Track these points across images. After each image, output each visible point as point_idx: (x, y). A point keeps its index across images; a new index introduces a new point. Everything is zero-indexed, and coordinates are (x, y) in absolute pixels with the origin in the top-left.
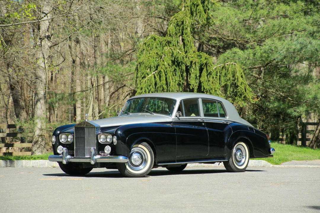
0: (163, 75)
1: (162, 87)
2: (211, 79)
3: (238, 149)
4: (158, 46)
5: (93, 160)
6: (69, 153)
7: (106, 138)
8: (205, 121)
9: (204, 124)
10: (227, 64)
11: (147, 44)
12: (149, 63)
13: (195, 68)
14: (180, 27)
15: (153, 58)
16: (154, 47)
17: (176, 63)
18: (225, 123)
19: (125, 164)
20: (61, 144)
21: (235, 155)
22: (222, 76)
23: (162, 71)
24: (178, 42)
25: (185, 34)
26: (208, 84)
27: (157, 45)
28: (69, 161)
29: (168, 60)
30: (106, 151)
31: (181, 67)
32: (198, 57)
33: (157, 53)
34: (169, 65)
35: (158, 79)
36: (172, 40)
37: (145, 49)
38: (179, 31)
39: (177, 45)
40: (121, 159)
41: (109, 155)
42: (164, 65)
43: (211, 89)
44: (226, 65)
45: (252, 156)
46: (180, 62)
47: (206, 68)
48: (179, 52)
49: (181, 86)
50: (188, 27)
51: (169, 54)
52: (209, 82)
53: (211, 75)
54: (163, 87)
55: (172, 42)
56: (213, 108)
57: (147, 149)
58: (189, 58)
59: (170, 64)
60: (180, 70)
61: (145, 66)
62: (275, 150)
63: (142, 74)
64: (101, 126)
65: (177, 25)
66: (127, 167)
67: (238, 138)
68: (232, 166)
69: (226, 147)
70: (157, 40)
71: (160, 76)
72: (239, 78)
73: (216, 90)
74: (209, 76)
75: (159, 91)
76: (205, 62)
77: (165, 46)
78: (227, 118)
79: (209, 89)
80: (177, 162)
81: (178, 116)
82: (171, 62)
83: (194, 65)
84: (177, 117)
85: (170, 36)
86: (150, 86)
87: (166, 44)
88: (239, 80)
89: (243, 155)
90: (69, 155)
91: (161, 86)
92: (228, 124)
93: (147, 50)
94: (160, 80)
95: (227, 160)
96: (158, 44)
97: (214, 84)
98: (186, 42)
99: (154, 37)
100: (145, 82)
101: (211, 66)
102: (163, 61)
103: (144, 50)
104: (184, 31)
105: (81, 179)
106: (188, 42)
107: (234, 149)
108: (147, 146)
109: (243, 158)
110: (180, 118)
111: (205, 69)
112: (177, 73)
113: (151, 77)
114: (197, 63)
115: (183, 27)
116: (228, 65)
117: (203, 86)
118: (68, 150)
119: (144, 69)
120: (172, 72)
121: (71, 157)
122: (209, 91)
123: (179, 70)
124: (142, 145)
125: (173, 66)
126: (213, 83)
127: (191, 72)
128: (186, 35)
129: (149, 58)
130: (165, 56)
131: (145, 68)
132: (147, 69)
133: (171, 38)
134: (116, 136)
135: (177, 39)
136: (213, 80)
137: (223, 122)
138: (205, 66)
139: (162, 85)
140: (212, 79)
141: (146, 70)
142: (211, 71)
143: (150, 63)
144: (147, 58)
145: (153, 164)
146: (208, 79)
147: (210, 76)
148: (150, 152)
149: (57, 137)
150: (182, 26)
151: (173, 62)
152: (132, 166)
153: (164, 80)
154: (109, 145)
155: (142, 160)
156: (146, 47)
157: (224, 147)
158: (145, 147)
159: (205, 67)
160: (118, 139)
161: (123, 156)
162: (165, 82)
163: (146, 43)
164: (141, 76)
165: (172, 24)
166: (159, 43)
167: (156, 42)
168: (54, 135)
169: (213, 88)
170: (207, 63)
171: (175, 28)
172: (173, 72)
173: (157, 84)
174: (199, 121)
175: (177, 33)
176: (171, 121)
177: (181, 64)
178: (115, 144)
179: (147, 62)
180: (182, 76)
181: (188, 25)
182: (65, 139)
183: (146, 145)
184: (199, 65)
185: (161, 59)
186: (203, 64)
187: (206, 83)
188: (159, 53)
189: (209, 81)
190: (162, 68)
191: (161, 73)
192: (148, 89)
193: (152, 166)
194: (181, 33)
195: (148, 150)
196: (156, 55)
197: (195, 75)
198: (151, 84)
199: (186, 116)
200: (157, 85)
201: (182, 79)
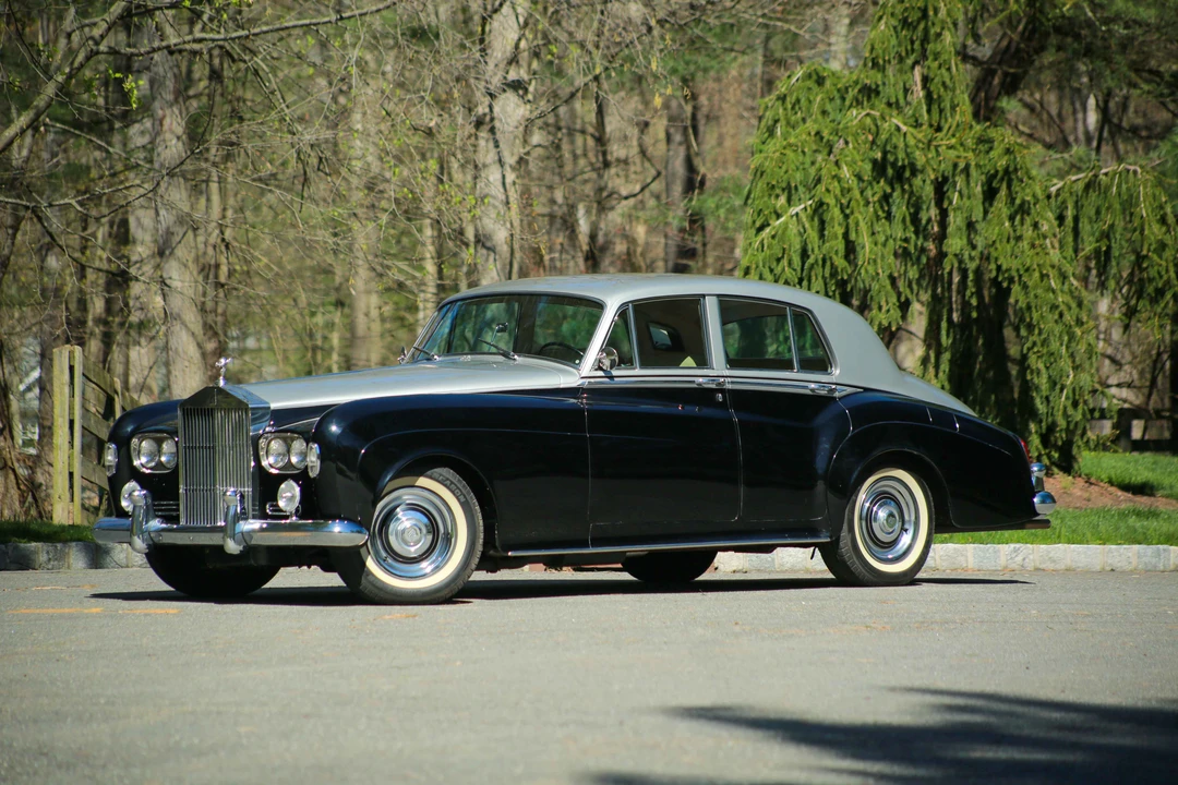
0: (832, 219)
1: (828, 264)
2: (1028, 232)
3: (883, 497)
4: (829, 107)
5: (233, 537)
6: (155, 510)
7: (289, 451)
8: (729, 386)
9: (724, 397)
10: (1104, 171)
11: (788, 99)
12: (782, 174)
13: (965, 192)
14: (915, 28)
15: (803, 152)
16: (815, 108)
17: (891, 171)
18: (823, 393)
19: (359, 553)
20: (136, 475)
21: (869, 518)
22: (1086, 221)
23: (830, 200)
24: (906, 90)
25: (931, 58)
26: (1013, 251)
27: (827, 100)
28: (156, 540)
29: (858, 158)
30: (282, 504)
31: (911, 186)
32: (980, 146)
33: (818, 133)
34: (859, 178)
35: (813, 235)
36: (880, 83)
37: (782, 118)
38: (909, 48)
39: (902, 102)
40: (338, 533)
41: (294, 518)
42: (836, 177)
43: (1027, 270)
44: (1101, 177)
45: (943, 523)
46: (904, 167)
47: (1009, 187)
48: (898, 129)
49: (911, 259)
50: (943, 28)
51: (863, 137)
52: (1020, 244)
53: (1029, 214)
54: (832, 264)
55: (881, 88)
56: (1034, 344)
57: (453, 492)
58: (937, 151)
59: (862, 173)
60: (906, 196)
61: (768, 184)
62: (1054, 501)
63: (755, 214)
64: (274, 406)
65: (905, 23)
66: (371, 564)
67: (877, 453)
68: (854, 563)
69: (821, 486)
70: (828, 83)
71: (822, 223)
72: (1146, 227)
73: (1048, 276)
74: (1018, 218)
75: (817, 279)
76: (1003, 162)
77: (854, 104)
78: (836, 373)
79: (1018, 270)
80: (594, 545)
81: (607, 363)
82: (868, 167)
83: (963, 176)
84: (600, 368)
85: (873, 67)
86: (778, 260)
87: (860, 97)
88: (1146, 232)
89: (906, 517)
90: (158, 516)
91: (824, 261)
92: (835, 398)
93: (788, 123)
94: (822, 236)
95: (826, 537)
96: (832, 100)
97: (1039, 250)
98: (934, 87)
99: (817, 74)
100: (763, 247)
101: (1030, 178)
102: (837, 163)
103: (776, 121)
104: (930, 47)
105: (175, 611)
106: (942, 90)
107: (862, 496)
108: (452, 483)
109: (906, 530)
110: (615, 372)
111: (1003, 192)
112: (894, 209)
113: (785, 227)
114: (974, 172)
115: (926, 30)
116: (1110, 174)
117: (996, 259)
118: (153, 500)
119: (763, 197)
120: (871, 205)
121: (164, 526)
122: (1020, 276)
123: (903, 198)
124: (431, 478)
125: (878, 182)
126: (1033, 246)
127: (951, 203)
128: (936, 59)
129: (787, 152)
130: (847, 143)
131: (766, 194)
132: (777, 196)
133: (879, 76)
134: (316, 442)
135: (905, 77)
136: (1035, 235)
137: (812, 390)
138: (1002, 179)
139: (831, 258)
140: (1030, 232)
141: (773, 198)
142: (1028, 198)
143: (786, 172)
144: (778, 154)
145: (479, 554)
146: (1015, 231)
147: (1022, 220)
148: (465, 506)
149: (123, 450)
150: (922, 26)
151: (879, 168)
152: (390, 560)
153: (837, 238)
154: (295, 478)
155: (430, 537)
156: (785, 109)
157: (812, 487)
158: (445, 486)
159: (1004, 185)
160: (322, 457)
161: (349, 520)
162: (840, 245)
163: (785, 96)
164: (754, 222)
165: (883, 22)
166: (837, 95)
167: (825, 89)
168: (112, 439)
169: (1035, 266)
170: (1011, 169)
171: (897, 37)
172: (877, 205)
173: (810, 253)
174: (700, 384)
175: (904, 54)
176: (574, 385)
177: (907, 174)
178: (313, 474)
179: (776, 169)
180: (915, 220)
181: (943, 22)
182: (151, 456)
183: (448, 479)
184: (983, 177)
185: (829, 154)
186: (997, 172)
187: (1009, 247)
188: (825, 133)
189: (1019, 238)
190: (828, 190)
191: (824, 211)
192: (771, 271)
193: (476, 560)
194: (919, 52)
195: (459, 500)
196: (815, 141)
197: (965, 215)
198: (784, 253)
199: (644, 365)
200: (808, 257)
201: (917, 233)
